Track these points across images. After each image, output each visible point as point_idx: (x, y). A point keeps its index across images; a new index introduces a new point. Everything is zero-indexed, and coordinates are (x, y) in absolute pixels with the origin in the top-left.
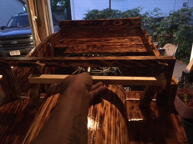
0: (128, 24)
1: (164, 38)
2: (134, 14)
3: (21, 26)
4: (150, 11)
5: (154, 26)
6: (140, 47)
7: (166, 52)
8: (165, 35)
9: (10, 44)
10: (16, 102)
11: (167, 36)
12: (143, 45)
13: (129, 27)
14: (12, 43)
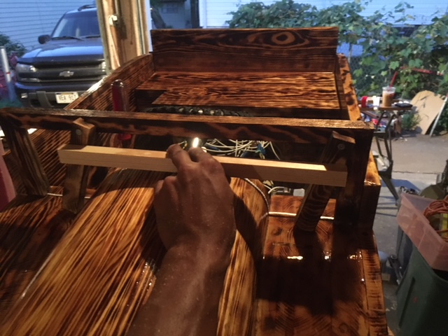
0: (307, 42)
1: (416, 76)
2: (348, 16)
3: (84, 37)
4: (387, 10)
5: (394, 47)
6: (328, 97)
7: (417, 112)
8: (419, 70)
9: (56, 77)
10: (37, 204)
11: (423, 73)
12: (335, 93)
13: (309, 48)
14: (61, 74)
